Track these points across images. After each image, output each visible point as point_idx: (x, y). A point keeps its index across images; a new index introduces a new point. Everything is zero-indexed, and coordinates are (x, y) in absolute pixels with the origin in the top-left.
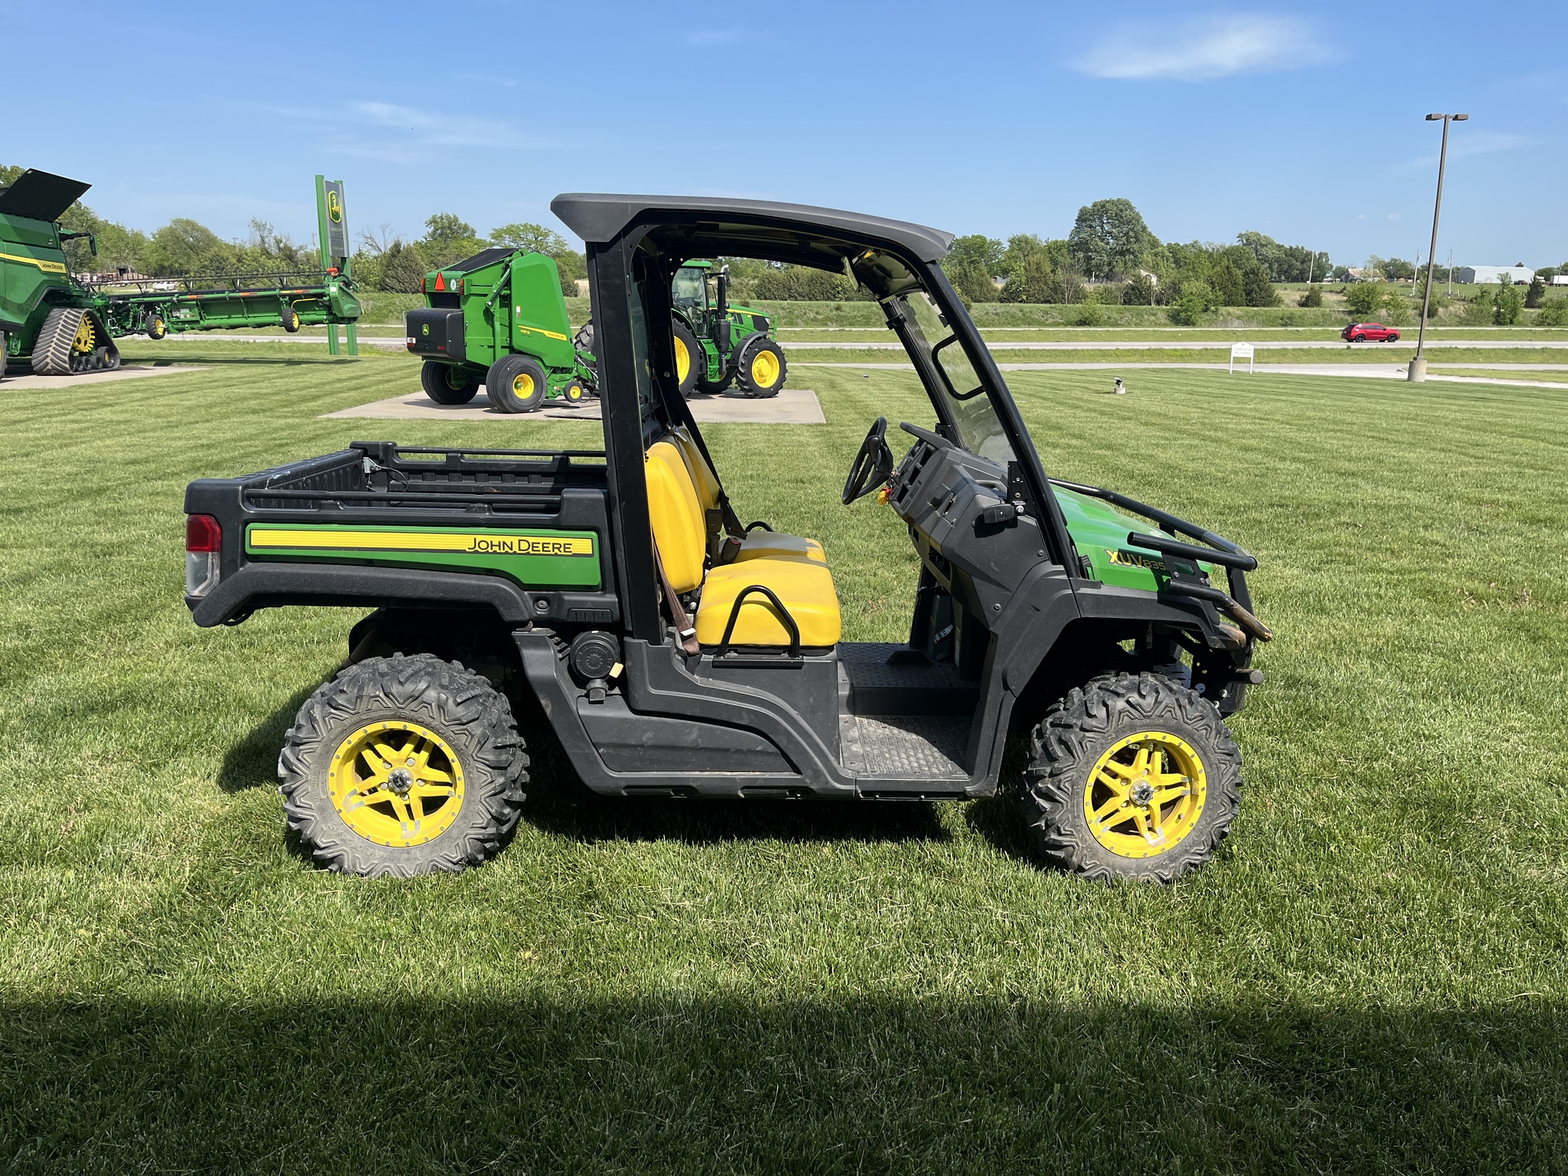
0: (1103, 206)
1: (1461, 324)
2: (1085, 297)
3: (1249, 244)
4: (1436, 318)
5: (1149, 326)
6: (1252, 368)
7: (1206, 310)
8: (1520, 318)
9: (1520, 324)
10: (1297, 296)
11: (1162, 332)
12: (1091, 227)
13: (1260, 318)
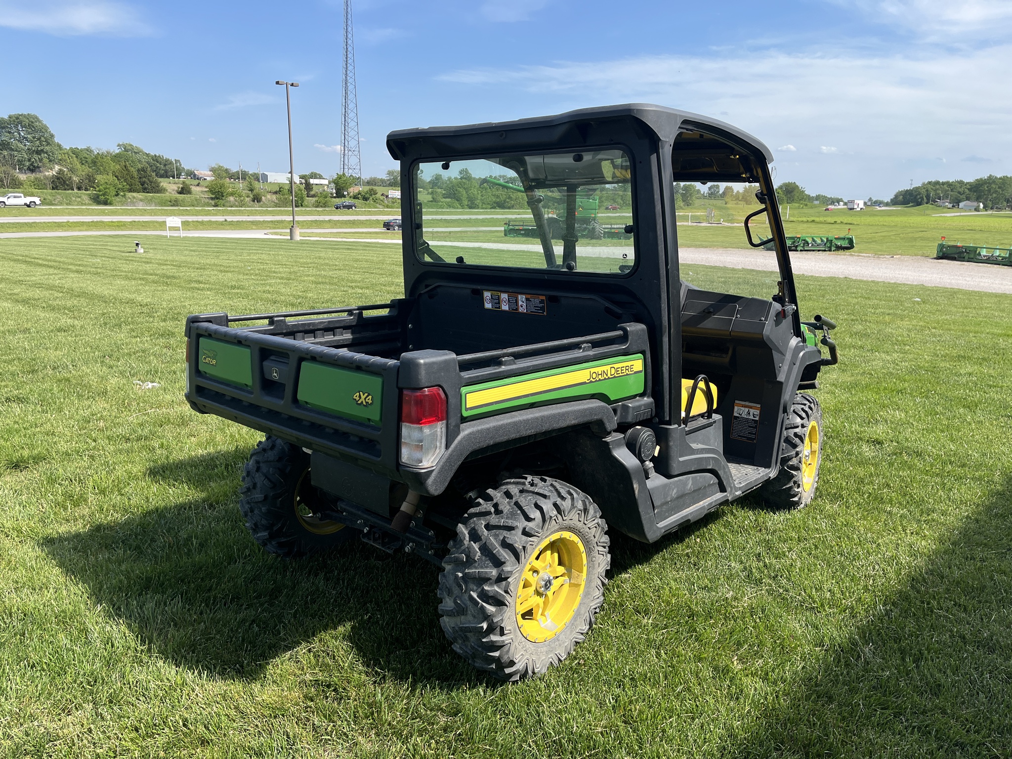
0: (17, 118)
1: (276, 206)
2: (21, 184)
3: (126, 150)
4: (261, 203)
5: (77, 205)
6: (183, 234)
7: (117, 195)
8: (305, 203)
9: (307, 206)
10: (175, 187)
11: (93, 209)
12: (10, 132)
13: (156, 201)
